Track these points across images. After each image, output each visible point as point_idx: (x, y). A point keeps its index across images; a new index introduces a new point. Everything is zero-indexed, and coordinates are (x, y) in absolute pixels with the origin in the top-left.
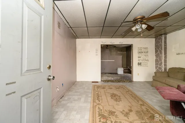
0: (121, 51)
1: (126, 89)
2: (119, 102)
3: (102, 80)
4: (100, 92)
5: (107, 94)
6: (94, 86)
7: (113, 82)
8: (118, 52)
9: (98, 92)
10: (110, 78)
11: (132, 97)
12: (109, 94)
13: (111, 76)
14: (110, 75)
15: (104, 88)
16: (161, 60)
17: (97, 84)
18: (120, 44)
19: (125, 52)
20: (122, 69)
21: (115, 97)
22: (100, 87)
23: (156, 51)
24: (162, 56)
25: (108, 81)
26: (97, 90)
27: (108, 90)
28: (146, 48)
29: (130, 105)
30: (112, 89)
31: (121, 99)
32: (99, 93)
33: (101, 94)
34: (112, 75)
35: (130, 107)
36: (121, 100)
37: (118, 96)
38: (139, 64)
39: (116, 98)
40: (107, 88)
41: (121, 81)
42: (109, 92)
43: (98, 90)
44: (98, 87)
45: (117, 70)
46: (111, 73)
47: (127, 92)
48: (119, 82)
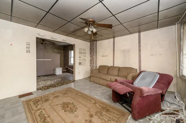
0: (58, 49)
1: (74, 91)
2: (76, 111)
3: (38, 87)
4: (44, 109)
5: (55, 107)
6: (27, 102)
7: (55, 87)
8: (55, 50)
9: (40, 111)
10: (49, 83)
11: (83, 99)
12: (59, 106)
13: (49, 79)
14: (46, 78)
15: (47, 100)
16: (93, 60)
17: (31, 97)
18: (63, 42)
19: (63, 51)
20: (61, 69)
21: (68, 107)
22: (39, 101)
23: (91, 53)
24: (94, 57)
25: (48, 87)
26: (36, 109)
27: (53, 101)
28: (85, 50)
29: (87, 109)
30: (59, 97)
31: (76, 106)
32: (44, 112)
33: (46, 112)
34: (49, 77)
35: (89, 111)
36: (76, 108)
37: (71, 104)
38: (80, 64)
39: (71, 108)
40: (51, 98)
41: (64, 83)
42: (57, 103)
43: (39, 107)
44: (36, 102)
45: (54, 70)
46: (46, 76)
47: (76, 94)
48: (62, 84)
